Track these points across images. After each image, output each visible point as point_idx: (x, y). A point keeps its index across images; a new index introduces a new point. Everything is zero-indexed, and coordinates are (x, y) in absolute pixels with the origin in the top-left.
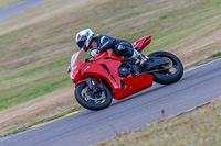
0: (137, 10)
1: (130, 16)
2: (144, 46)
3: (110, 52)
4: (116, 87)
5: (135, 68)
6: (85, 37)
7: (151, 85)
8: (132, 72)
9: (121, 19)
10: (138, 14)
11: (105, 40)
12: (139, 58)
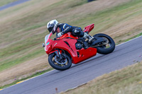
0: (39, 24)
1: (34, 28)
2: (90, 30)
3: (69, 34)
4: (74, 56)
5: (86, 44)
6: (53, 25)
7: (95, 55)
8: (84, 46)
9: (29, 30)
10: (40, 26)
11: (66, 27)
12: (88, 37)
